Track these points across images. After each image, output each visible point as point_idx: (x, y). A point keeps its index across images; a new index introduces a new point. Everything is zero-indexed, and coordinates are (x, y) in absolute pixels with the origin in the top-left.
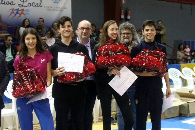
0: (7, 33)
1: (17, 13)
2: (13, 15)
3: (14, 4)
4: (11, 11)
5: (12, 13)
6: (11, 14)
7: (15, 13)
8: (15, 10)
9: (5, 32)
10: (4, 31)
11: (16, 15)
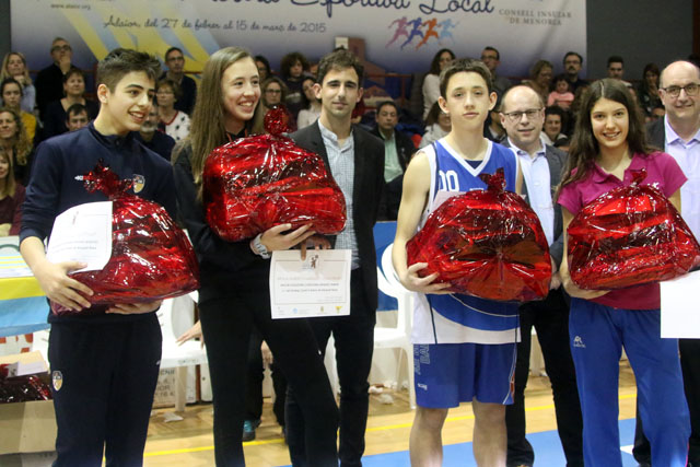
0: (385, 96)
1: (415, 32)
2: (403, 38)
3: (405, 4)
4: (396, 26)
5: (399, 32)
6: (396, 37)
7: (409, 33)
8: (410, 23)
9: (379, 90)
10: (375, 88)
11: (410, 38)
